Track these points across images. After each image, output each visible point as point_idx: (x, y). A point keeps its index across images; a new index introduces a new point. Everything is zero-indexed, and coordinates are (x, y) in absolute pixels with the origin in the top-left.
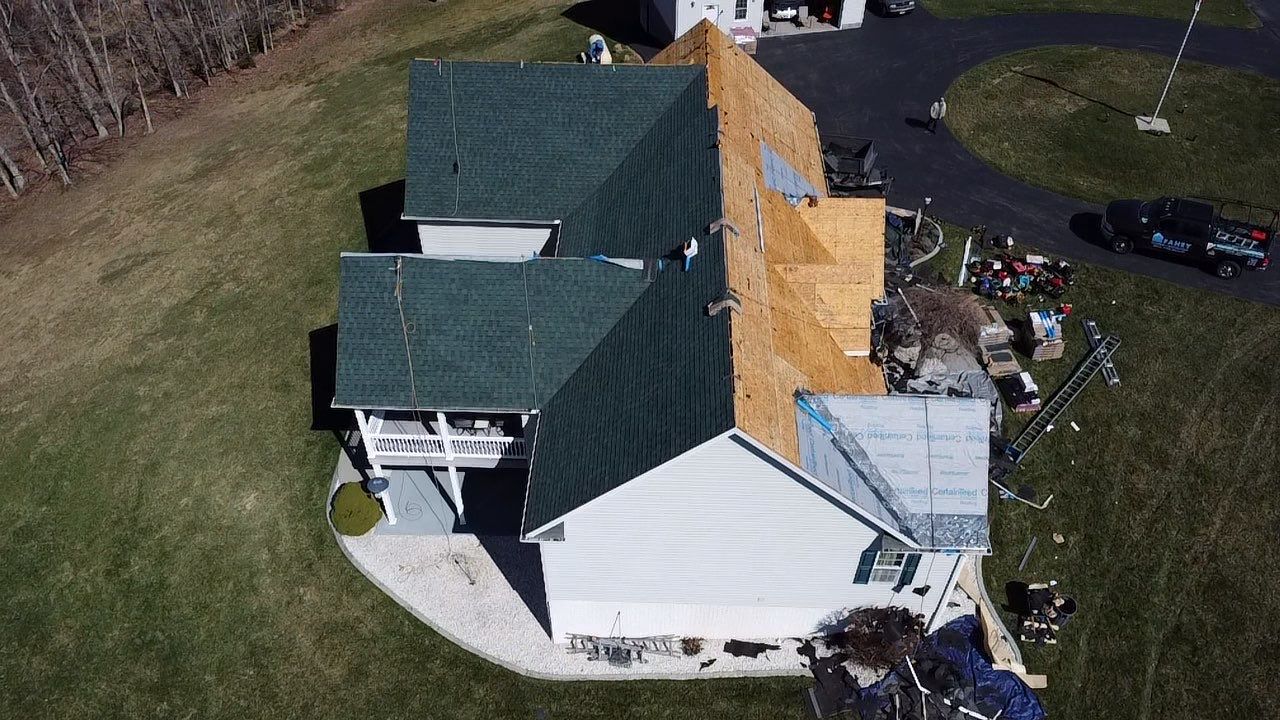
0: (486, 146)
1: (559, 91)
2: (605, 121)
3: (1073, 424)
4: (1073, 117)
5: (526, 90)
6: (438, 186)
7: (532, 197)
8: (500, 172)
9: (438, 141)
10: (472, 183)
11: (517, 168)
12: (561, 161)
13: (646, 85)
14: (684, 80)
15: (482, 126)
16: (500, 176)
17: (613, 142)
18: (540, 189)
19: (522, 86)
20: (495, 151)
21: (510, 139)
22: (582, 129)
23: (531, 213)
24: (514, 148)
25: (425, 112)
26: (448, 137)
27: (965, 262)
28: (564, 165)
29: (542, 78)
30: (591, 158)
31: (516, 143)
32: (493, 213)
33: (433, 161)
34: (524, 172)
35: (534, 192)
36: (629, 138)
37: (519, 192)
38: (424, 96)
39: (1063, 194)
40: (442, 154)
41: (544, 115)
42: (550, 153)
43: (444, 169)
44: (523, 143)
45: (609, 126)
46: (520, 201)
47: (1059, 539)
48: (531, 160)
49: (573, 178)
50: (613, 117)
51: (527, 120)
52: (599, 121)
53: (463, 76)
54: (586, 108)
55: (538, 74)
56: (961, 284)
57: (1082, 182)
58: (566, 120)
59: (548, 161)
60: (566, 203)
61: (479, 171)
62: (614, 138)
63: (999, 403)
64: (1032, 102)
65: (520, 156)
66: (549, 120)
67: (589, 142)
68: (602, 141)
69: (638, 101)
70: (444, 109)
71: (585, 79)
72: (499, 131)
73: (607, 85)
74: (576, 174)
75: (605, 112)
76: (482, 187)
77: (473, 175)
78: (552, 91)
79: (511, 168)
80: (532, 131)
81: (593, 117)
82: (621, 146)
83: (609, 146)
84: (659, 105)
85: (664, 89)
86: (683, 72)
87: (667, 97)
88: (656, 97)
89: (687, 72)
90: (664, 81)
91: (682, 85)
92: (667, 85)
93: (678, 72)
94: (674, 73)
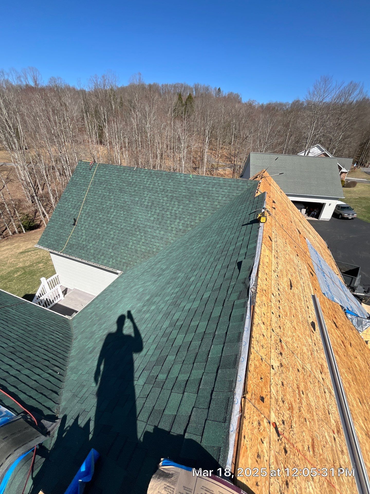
0: (97, 213)
1: (151, 186)
2: (175, 209)
5: (132, 183)
6: (61, 231)
7: (111, 250)
8: (98, 229)
9: (73, 205)
10: (80, 233)
11: (109, 229)
12: (137, 230)
13: (210, 189)
14: (240, 189)
15: (99, 200)
16: (97, 232)
17: (176, 223)
18: (117, 246)
19: (131, 180)
20: (101, 216)
21: (112, 210)
22: (158, 211)
23: (105, 261)
24: (112, 216)
25: (74, 188)
26: (79, 204)
28: (138, 233)
29: (144, 177)
30: (158, 232)
31: (114, 214)
32: (83, 255)
33: (66, 216)
34: (112, 233)
35: (113, 247)
36: (188, 223)
37: (103, 245)
38: (78, 179)
40: (72, 212)
41: (137, 199)
42: (132, 223)
43: (70, 221)
44: (118, 214)
45: (177, 212)
46: (102, 251)
48: (119, 226)
49: (141, 243)
50: (181, 207)
51: (127, 200)
52: (170, 208)
53: (101, 172)
54: (165, 199)
55: (142, 175)
58: (150, 204)
59: (128, 228)
60: (130, 259)
61: (87, 227)
62: (178, 221)
65: (113, 222)
66: (139, 202)
67: (160, 220)
68: (168, 222)
69: (202, 199)
70: (84, 188)
71: (170, 181)
72: (108, 204)
73: (184, 186)
74: (143, 241)
75: (176, 203)
76: (84, 237)
77: (83, 228)
78: (147, 185)
79: (105, 228)
80: (126, 208)
81: (168, 205)
82: (181, 227)
83: (173, 226)
84: (216, 203)
85: (223, 193)
86: (240, 184)
87: (224, 199)
88: (216, 198)
89: (243, 184)
90: (225, 188)
91: (238, 192)
92: (226, 191)
93: (236, 183)
94: (233, 183)
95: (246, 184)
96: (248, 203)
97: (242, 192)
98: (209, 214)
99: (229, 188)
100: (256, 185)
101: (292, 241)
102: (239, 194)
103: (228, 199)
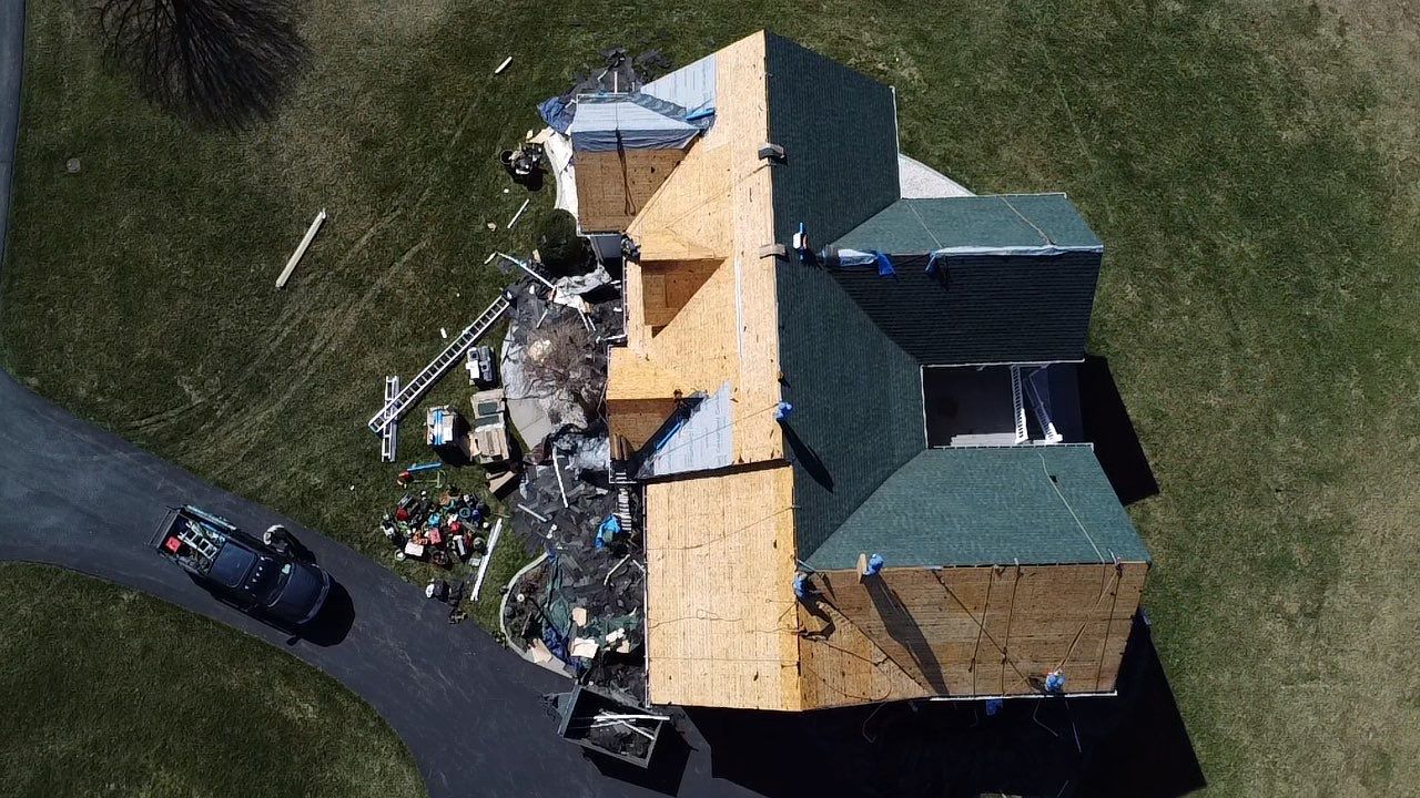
3: (445, 336)
10: (1030, 470)
27: (487, 558)
47: (492, 226)
56: (500, 520)
61: (1028, 479)
63: (503, 357)
77: (1032, 475)
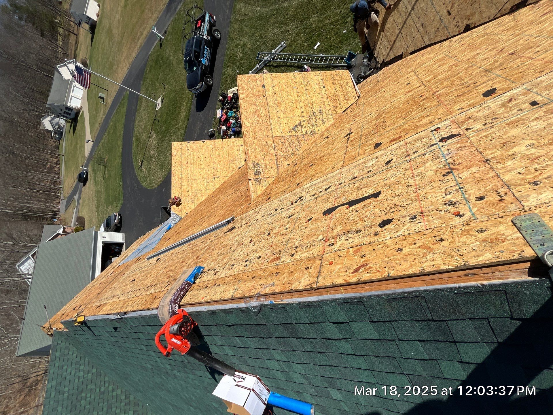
3: (316, 47)
4: (157, 134)
13: (66, 395)
14: (66, 352)
36: (123, 404)
39: (188, 121)
57: (183, 115)
64: (152, 152)
69: (83, 402)
84: (89, 376)
85: (73, 373)
86: (58, 354)
87: (82, 367)
88: (81, 380)
89: (59, 350)
90: (64, 374)
91: (71, 353)
92: (69, 370)
93: (58, 360)
94: (57, 365)
95: (58, 347)
96: (77, 336)
97: (71, 346)
98: (107, 379)
99: (65, 367)
100: (59, 333)
101: (112, 282)
102: (75, 349)
103: (82, 362)
